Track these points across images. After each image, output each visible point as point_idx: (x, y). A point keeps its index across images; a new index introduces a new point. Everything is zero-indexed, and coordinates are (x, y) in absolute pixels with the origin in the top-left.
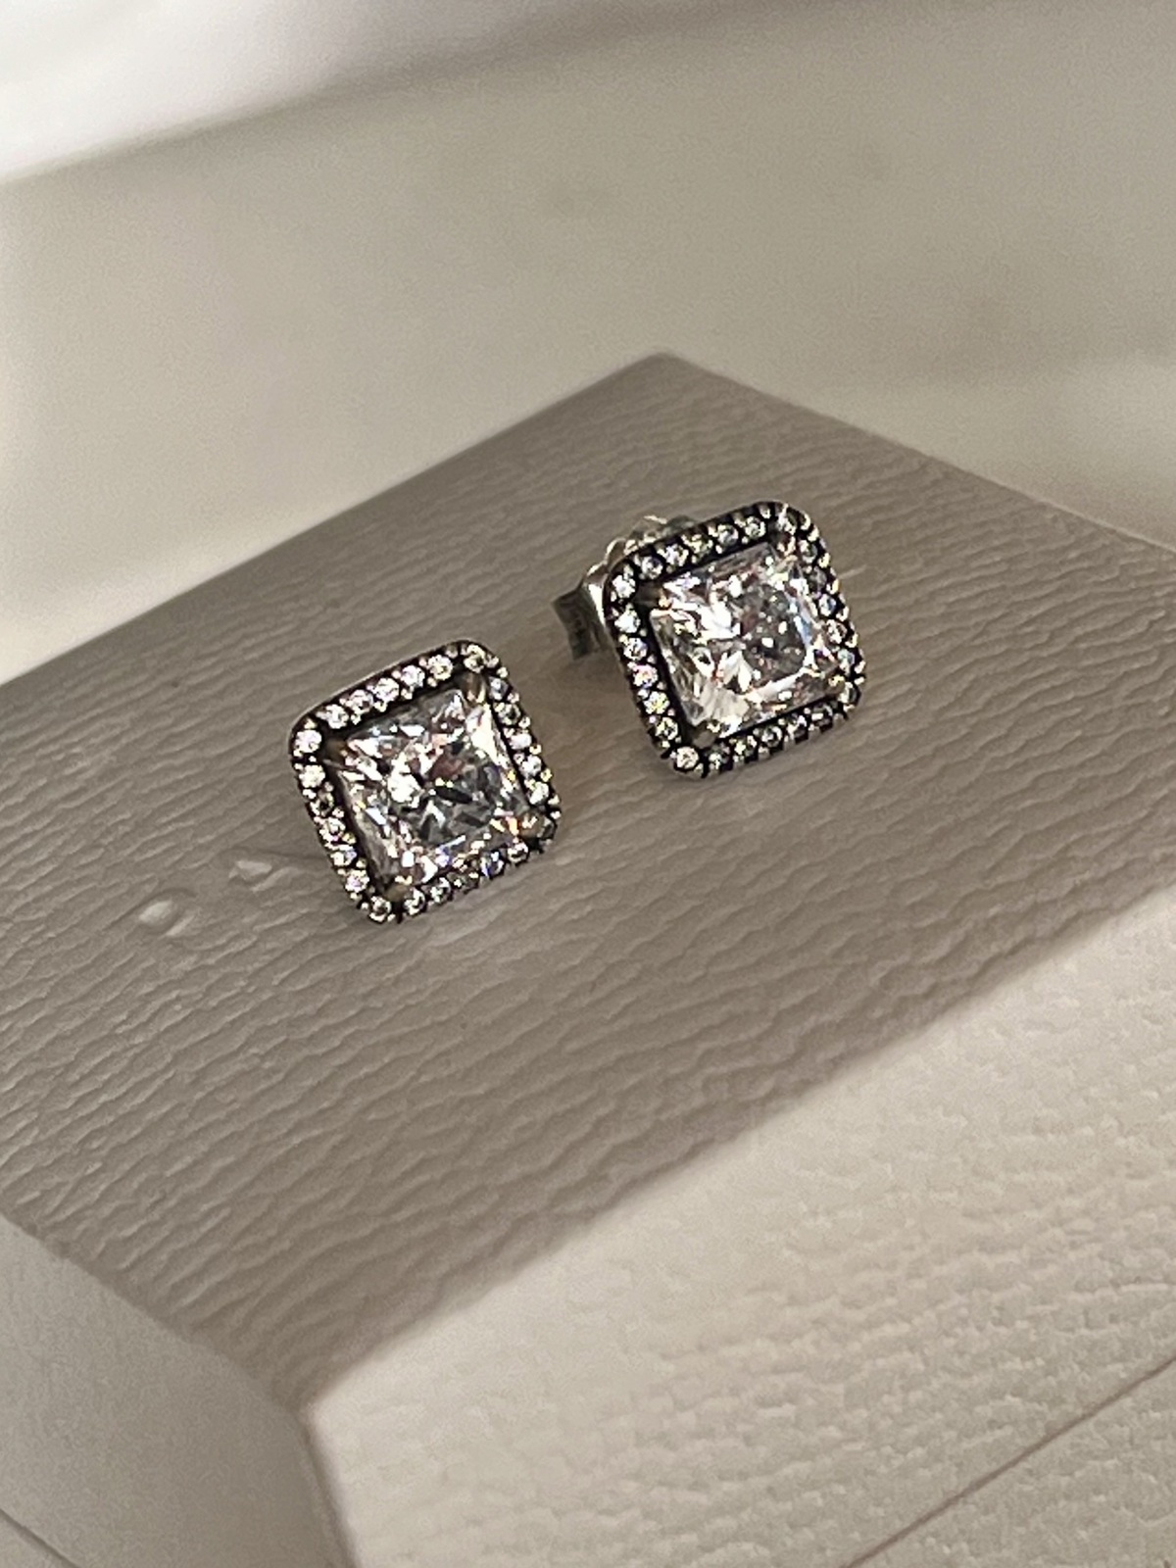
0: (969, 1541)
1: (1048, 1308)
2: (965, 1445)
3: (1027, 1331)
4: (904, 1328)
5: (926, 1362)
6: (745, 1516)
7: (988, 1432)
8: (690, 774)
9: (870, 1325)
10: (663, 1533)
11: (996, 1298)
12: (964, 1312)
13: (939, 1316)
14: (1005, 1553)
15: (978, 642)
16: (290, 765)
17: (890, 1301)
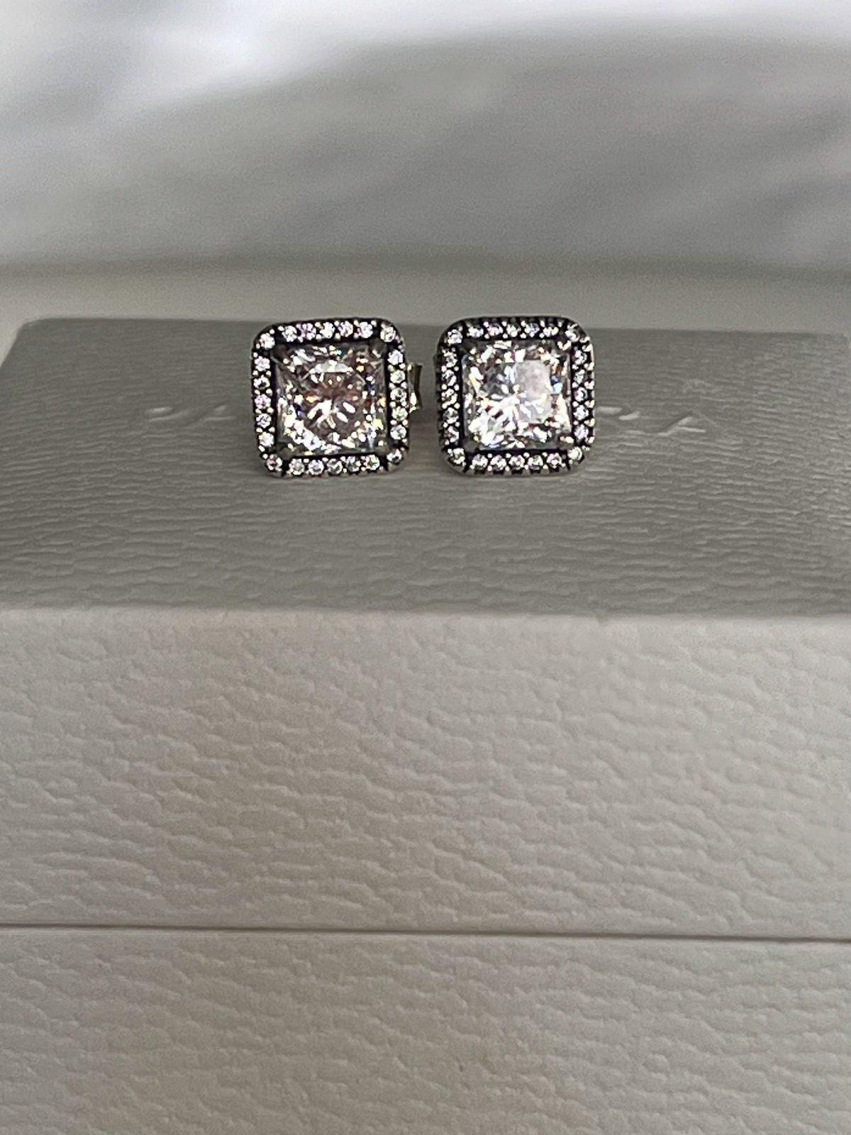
4: (296, 795)
8: (456, 468)
9: (271, 779)
16: (250, 352)
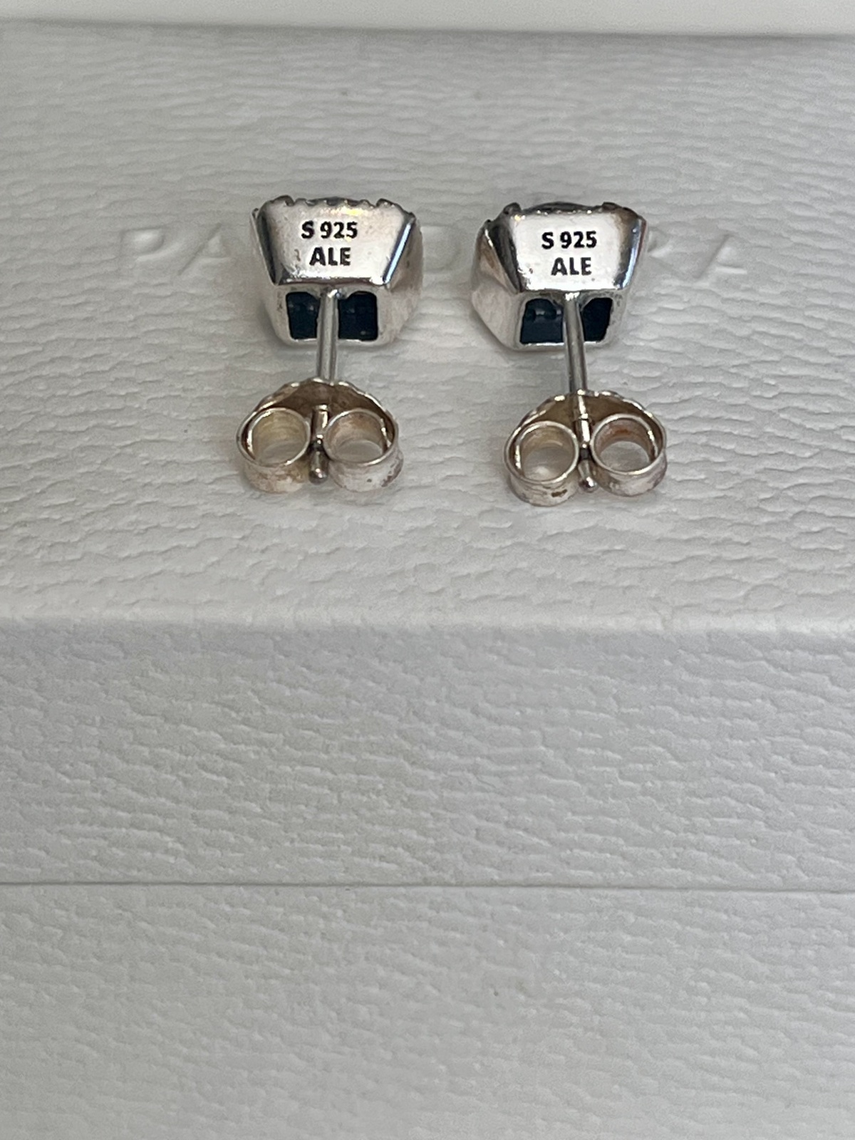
0: (345, 911)
1: (449, 815)
2: (357, 860)
3: (426, 819)
5: (340, 801)
6: (169, 821)
7: (378, 861)
9: (304, 763)
10: (105, 804)
11: (409, 791)
12: (381, 786)
13: (359, 781)
14: (371, 931)
15: (733, 370)
17: (323, 756)
